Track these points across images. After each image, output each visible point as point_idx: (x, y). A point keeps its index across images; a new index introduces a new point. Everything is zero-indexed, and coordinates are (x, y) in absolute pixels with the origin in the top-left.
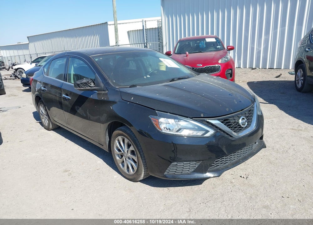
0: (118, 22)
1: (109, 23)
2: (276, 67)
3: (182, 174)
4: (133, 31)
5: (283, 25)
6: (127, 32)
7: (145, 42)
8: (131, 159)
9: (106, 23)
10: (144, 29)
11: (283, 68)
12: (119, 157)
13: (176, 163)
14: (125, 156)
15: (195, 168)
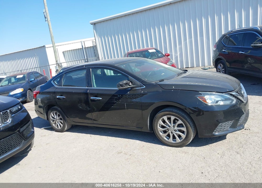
0: (56, 44)
1: (46, 46)
2: (190, 66)
3: (224, 131)
4: (69, 51)
5: (190, 37)
6: (63, 52)
7: (86, 58)
8: (177, 131)
9: (44, 46)
10: (84, 48)
11: (195, 66)
12: (162, 133)
13: (221, 124)
14: (171, 130)
15: (230, 125)
